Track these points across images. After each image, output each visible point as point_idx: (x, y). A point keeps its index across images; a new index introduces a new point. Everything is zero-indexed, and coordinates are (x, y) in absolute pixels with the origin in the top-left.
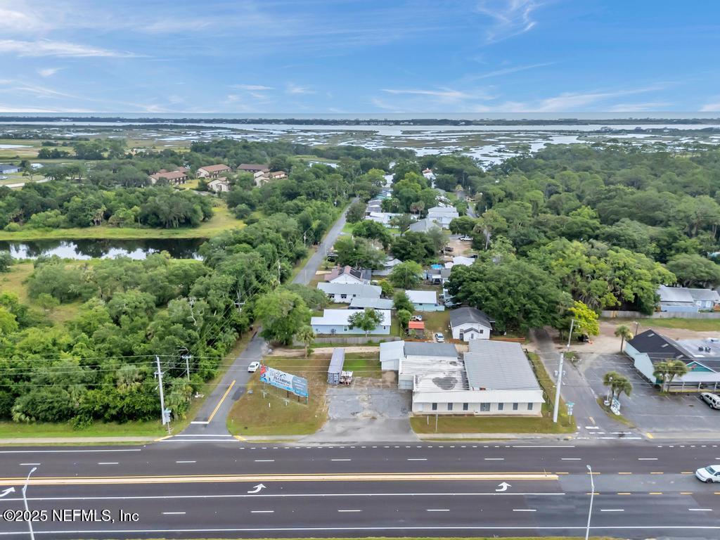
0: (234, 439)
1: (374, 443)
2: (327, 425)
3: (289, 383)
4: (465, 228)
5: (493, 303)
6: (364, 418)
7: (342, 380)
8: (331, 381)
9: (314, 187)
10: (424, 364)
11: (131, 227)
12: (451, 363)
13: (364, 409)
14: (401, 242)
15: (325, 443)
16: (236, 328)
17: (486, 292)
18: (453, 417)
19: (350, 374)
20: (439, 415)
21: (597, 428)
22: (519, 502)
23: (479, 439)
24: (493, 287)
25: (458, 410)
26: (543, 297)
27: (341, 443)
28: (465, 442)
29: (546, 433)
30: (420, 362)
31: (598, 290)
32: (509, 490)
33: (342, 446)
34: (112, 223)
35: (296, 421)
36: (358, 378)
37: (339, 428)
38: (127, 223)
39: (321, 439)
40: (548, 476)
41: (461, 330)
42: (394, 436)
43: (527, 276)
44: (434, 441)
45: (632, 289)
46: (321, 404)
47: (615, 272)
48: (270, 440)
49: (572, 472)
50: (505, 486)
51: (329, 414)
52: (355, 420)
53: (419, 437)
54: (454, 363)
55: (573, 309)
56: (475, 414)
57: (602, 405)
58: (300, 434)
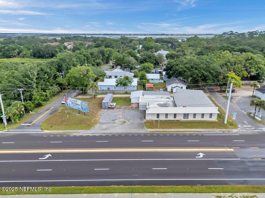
0: (43, 132)
1: (123, 133)
2: (98, 126)
3: (79, 105)
4: (172, 57)
5: (188, 73)
6: (119, 122)
7: (110, 107)
8: (104, 107)
9: (108, 43)
10: (153, 99)
11: (29, 58)
12: (167, 98)
13: (120, 118)
14: (144, 58)
15: (94, 133)
16: (59, 85)
17: (184, 68)
18: (168, 121)
19: (115, 104)
20: (160, 121)
21: (250, 126)
22: (212, 164)
23: (183, 132)
24: (188, 66)
25: (171, 118)
26: (213, 70)
27: (104, 133)
28: (176, 133)
29: (222, 129)
30: (150, 98)
31: (239, 69)
32: (204, 157)
33: (104, 135)
34: (20, 56)
35: (80, 123)
36: (118, 106)
37: (104, 126)
38: (27, 56)
39: (93, 131)
40: (227, 149)
41: (172, 87)
42: (135, 130)
43: (204, 61)
44: (157, 132)
45: (255, 69)
46: (96, 116)
47: (246, 61)
48: (63, 132)
49: (241, 147)
50: (201, 155)
51: (100, 121)
52: (114, 123)
53: (149, 130)
54: (169, 98)
55: (228, 75)
56: (180, 120)
57: (250, 116)
58: (81, 129)
